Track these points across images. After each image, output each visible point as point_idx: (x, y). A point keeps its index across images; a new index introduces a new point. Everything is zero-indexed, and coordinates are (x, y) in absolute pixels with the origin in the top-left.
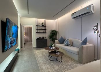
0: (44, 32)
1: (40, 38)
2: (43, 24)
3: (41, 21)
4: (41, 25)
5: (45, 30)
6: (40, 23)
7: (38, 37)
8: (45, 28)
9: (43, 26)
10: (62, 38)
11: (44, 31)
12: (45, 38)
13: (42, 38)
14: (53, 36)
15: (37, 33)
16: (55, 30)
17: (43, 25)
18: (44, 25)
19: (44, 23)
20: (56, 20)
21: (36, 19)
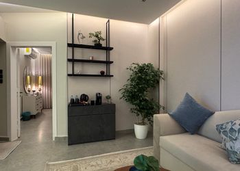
0: (102, 74)
1: (84, 97)
2: (100, 39)
3: (91, 23)
4: (90, 41)
5: (108, 63)
6: (87, 35)
7: (77, 94)
8: (108, 56)
9: (98, 46)
11: (103, 68)
12: (109, 97)
13: (92, 97)
14: (142, 90)
15: (72, 75)
16: (149, 66)
17: (101, 45)
18: (103, 44)
19: (103, 35)
21: (70, 15)
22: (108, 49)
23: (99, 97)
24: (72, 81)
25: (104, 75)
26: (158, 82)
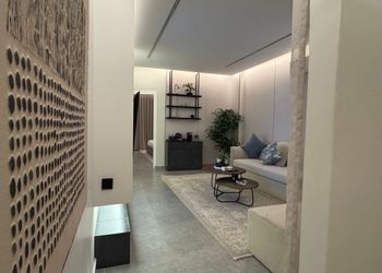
0: (192, 117)
1: (178, 135)
2: (191, 89)
3: (184, 77)
4: (183, 91)
5: (197, 108)
6: (181, 85)
7: (173, 132)
8: (197, 102)
9: (190, 95)
10: (254, 138)
11: (193, 112)
12: (196, 136)
13: (185, 136)
14: (224, 131)
15: (170, 118)
16: (230, 111)
17: (192, 93)
19: (194, 86)
20: (237, 76)
21: (169, 71)
22: (197, 97)
23: (189, 136)
24: (169, 122)
25: (194, 118)
26: (237, 125)
